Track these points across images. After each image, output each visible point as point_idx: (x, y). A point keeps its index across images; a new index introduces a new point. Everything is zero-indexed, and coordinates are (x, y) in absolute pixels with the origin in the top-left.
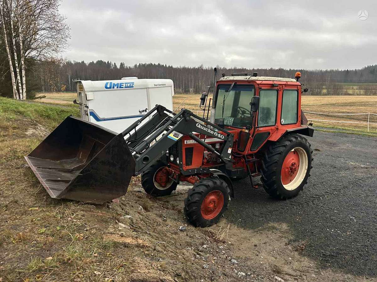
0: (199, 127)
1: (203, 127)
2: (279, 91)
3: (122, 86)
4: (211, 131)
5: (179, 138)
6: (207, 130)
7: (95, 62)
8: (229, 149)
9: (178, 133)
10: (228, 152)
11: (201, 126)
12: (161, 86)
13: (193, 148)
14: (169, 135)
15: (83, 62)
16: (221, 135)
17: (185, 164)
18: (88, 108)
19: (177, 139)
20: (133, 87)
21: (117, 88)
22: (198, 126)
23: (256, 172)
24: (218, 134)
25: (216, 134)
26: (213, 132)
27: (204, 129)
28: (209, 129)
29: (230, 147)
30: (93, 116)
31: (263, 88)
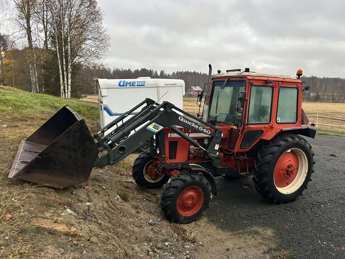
0: (182, 120)
1: (186, 121)
2: (274, 88)
3: (134, 85)
4: (195, 126)
5: (159, 130)
6: (191, 124)
7: (139, 70)
8: (216, 146)
9: (158, 125)
10: (215, 148)
11: (184, 120)
12: (172, 85)
13: (177, 142)
14: (148, 127)
15: (129, 70)
16: (206, 131)
17: (168, 157)
18: (102, 103)
19: (157, 131)
20: (144, 85)
21: (130, 86)
22: (180, 119)
23: (247, 172)
24: (203, 129)
25: (201, 129)
26: (198, 127)
27: (188, 123)
28: (193, 123)
29: (217, 143)
30: (106, 111)
31: (254, 84)
